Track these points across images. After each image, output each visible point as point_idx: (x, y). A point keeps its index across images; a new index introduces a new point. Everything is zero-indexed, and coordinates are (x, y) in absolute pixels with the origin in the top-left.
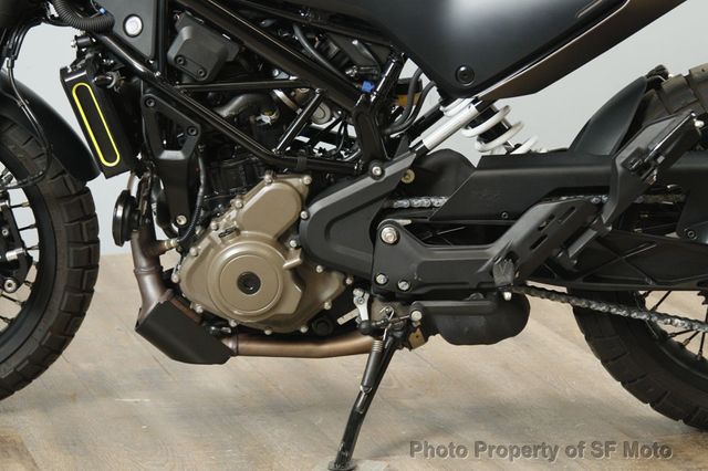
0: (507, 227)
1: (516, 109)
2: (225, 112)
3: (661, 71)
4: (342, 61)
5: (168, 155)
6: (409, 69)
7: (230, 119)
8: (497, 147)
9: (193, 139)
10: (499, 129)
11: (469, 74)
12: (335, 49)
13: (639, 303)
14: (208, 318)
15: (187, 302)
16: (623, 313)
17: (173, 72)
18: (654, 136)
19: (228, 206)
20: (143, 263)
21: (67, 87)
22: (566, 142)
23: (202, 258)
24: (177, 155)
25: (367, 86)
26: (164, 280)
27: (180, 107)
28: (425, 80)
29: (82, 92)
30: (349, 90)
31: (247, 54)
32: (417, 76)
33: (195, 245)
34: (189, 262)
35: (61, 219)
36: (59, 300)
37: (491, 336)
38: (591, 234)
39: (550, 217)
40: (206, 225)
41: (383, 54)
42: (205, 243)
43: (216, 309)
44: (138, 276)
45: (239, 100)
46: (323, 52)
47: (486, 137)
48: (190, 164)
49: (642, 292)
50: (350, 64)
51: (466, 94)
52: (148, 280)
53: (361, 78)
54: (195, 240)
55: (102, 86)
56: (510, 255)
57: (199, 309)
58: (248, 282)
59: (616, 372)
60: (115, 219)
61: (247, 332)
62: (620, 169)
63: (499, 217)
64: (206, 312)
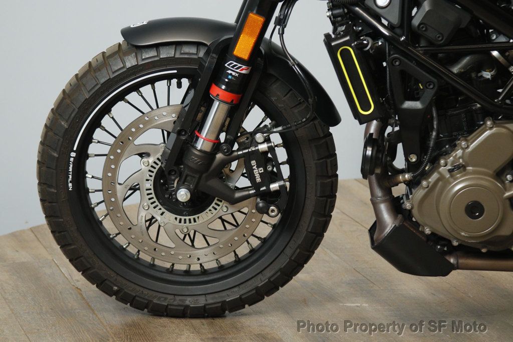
2: (455, 70)
5: (408, 104)
7: (460, 75)
9: (430, 94)
14: (435, 238)
15: (417, 225)
17: (415, 36)
19: (454, 147)
20: (379, 193)
21: (332, 51)
23: (431, 189)
24: (417, 105)
26: (396, 206)
27: (420, 64)
29: (346, 55)
33: (426, 179)
34: (419, 193)
40: (434, 162)
42: (434, 177)
43: (441, 231)
44: (375, 204)
45: (466, 60)
48: (427, 111)
52: (383, 207)
54: (425, 175)
55: (359, 49)
57: (428, 231)
58: (474, 209)
60: (365, 157)
61: (468, 251)
64: (433, 234)
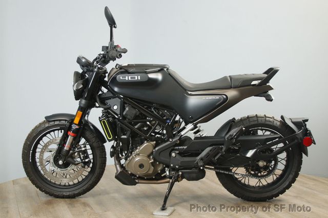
0: (201, 153)
1: (202, 126)
2: (136, 127)
3: (234, 119)
4: (163, 115)
5: (123, 137)
6: (178, 118)
7: (137, 128)
8: (198, 135)
9: (129, 133)
10: (198, 131)
11: (192, 118)
12: (161, 113)
13: (231, 171)
14: (132, 175)
15: (127, 171)
16: (227, 173)
17: (124, 118)
18: (234, 132)
19: (136, 149)
20: (117, 162)
21: (100, 121)
22: (213, 134)
23: (130, 160)
24: (125, 137)
25: (168, 121)
26: (122, 166)
27: (126, 125)
28: (181, 120)
29: (104, 122)
30: (164, 122)
31: (141, 114)
32: (180, 119)
34: (127, 162)
35: (98, 152)
36: (97, 171)
37: (197, 179)
38: (220, 154)
39: (210, 151)
40: (131, 153)
41: (172, 114)
42: (131, 157)
43: (133, 173)
44: (116, 165)
45: (139, 124)
46: (158, 114)
47: (195, 133)
48: (128, 139)
49: (231, 168)
50: (164, 116)
51: (191, 122)
52: (118, 166)
53: (167, 119)
54: (129, 157)
55: (108, 121)
56: (202, 159)
57: (130, 173)
58: (141, 166)
59: (225, 187)
60: (111, 152)
61: (141, 178)
62: (226, 139)
63: (199, 151)
64: (131, 173)
